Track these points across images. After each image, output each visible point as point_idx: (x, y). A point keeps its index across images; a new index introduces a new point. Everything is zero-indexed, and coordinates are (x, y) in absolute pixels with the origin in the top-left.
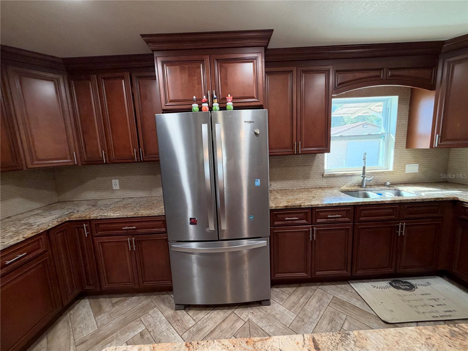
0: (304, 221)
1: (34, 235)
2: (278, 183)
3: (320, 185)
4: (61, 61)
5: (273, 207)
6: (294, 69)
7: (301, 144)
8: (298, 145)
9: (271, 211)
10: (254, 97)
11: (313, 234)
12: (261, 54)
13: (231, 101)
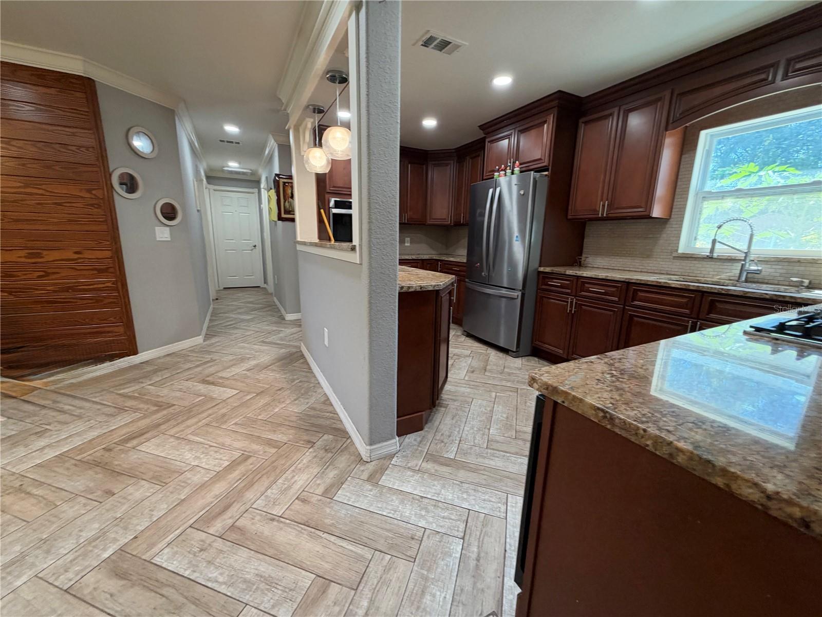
0: (569, 291)
2: (606, 259)
3: (667, 269)
4: (454, 151)
5: (542, 269)
6: (616, 110)
7: (608, 205)
8: (604, 206)
9: (539, 272)
10: (540, 159)
11: (571, 307)
12: (552, 115)
13: (518, 167)
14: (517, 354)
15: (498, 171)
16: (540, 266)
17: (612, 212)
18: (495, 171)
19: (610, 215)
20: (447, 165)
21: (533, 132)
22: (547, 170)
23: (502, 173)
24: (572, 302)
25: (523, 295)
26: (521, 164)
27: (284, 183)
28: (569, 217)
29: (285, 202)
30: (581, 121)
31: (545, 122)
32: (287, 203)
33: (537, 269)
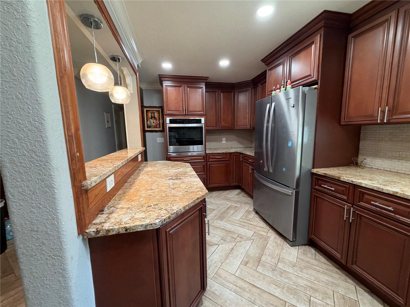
0: (345, 197)
1: (225, 152)
4: (251, 81)
5: (315, 171)
6: (393, 15)
7: (389, 110)
8: (383, 112)
9: (313, 174)
10: (310, 75)
11: (349, 213)
12: (319, 35)
13: (290, 84)
14: (293, 243)
15: (275, 90)
16: (313, 168)
17: (394, 117)
18: (272, 91)
19: (392, 121)
20: (247, 91)
21: (302, 54)
22: (317, 83)
23: (278, 90)
24: (349, 211)
25: (297, 193)
26: (292, 83)
27: (147, 111)
28: (342, 123)
29: (147, 121)
30: (350, 36)
31: (313, 43)
32: (148, 122)
33: (311, 170)
